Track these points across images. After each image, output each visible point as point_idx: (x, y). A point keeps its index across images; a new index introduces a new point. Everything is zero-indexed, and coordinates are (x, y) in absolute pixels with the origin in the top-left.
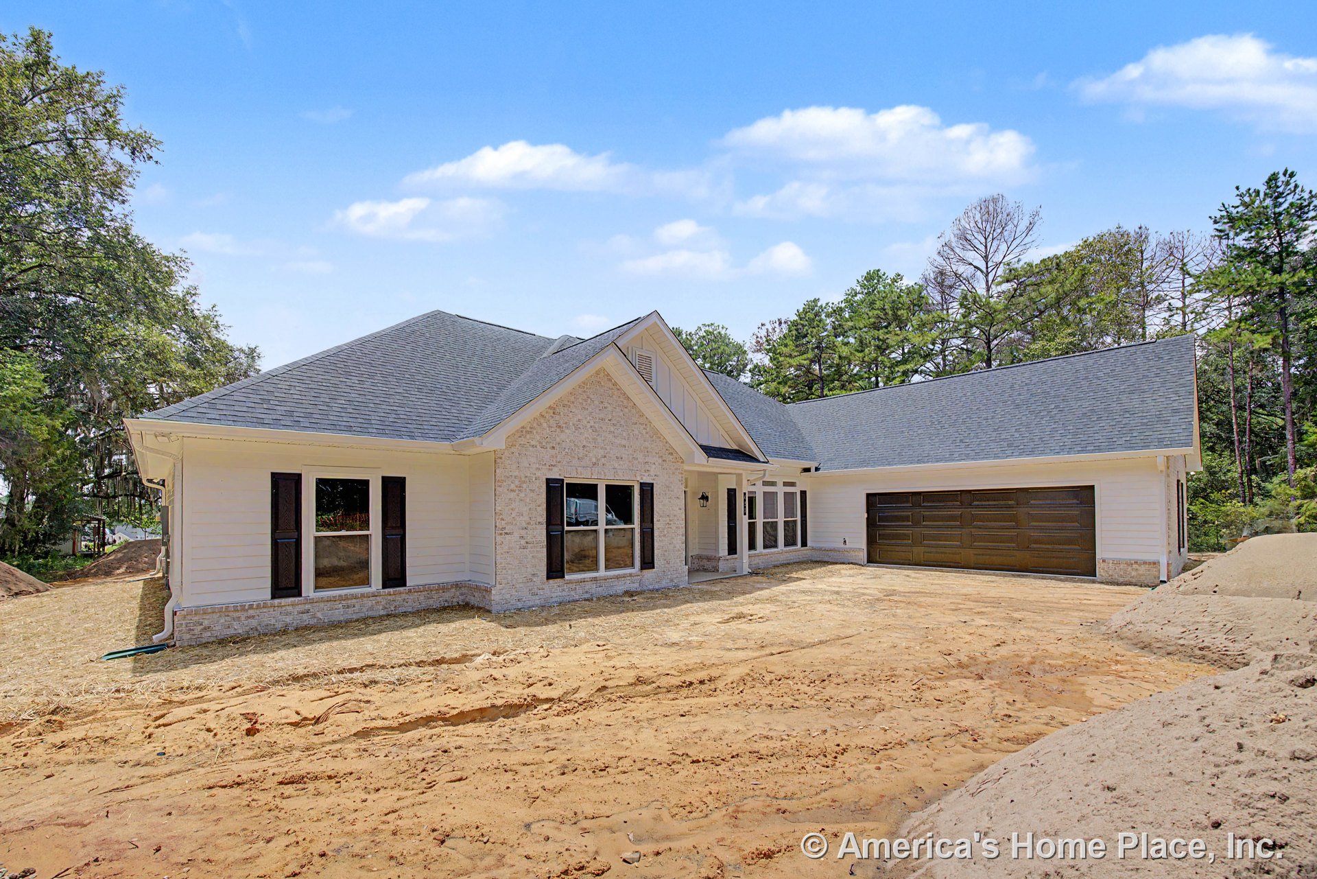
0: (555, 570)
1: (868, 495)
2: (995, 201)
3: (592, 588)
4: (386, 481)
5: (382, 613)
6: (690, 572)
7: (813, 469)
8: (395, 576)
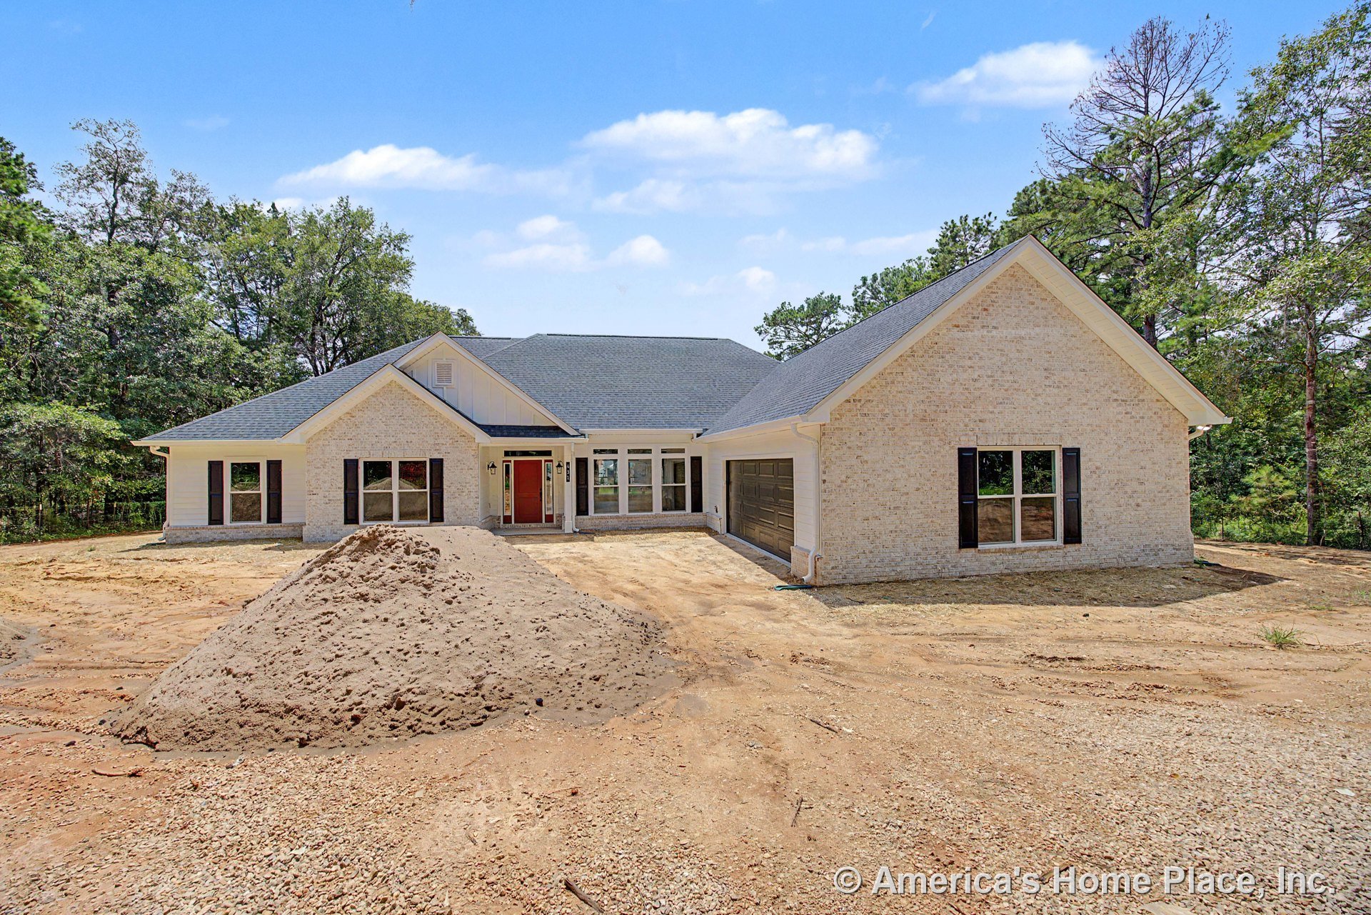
1: (727, 462)
4: (269, 463)
5: (266, 537)
7: (695, 436)
8: (275, 516)
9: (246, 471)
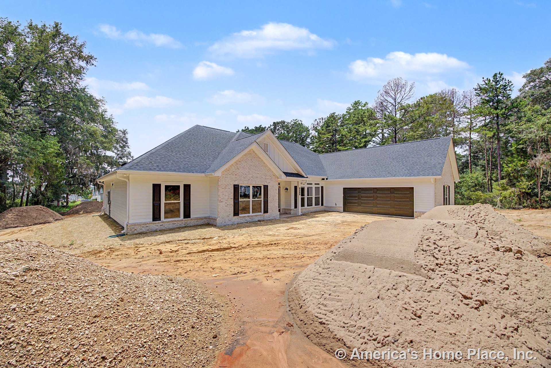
0: (236, 214)
1: (344, 188)
2: (398, 79)
3: (248, 219)
4: (185, 185)
5: (184, 226)
6: (280, 214)
7: (325, 179)
8: (187, 215)
9: (173, 190)
